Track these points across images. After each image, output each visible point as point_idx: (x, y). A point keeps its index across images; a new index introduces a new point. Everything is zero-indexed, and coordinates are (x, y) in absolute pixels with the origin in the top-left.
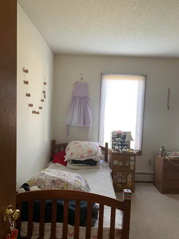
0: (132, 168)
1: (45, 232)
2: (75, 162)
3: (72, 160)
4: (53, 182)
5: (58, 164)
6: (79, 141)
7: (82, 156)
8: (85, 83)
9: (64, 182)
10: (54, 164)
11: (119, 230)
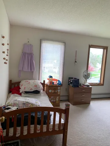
0: (59, 93)
1: (24, 131)
2: (26, 92)
3: (25, 92)
4: (24, 104)
5: (15, 95)
6: (28, 80)
7: (31, 89)
8: (30, 45)
9: (30, 103)
10: (13, 95)
11: (62, 124)
